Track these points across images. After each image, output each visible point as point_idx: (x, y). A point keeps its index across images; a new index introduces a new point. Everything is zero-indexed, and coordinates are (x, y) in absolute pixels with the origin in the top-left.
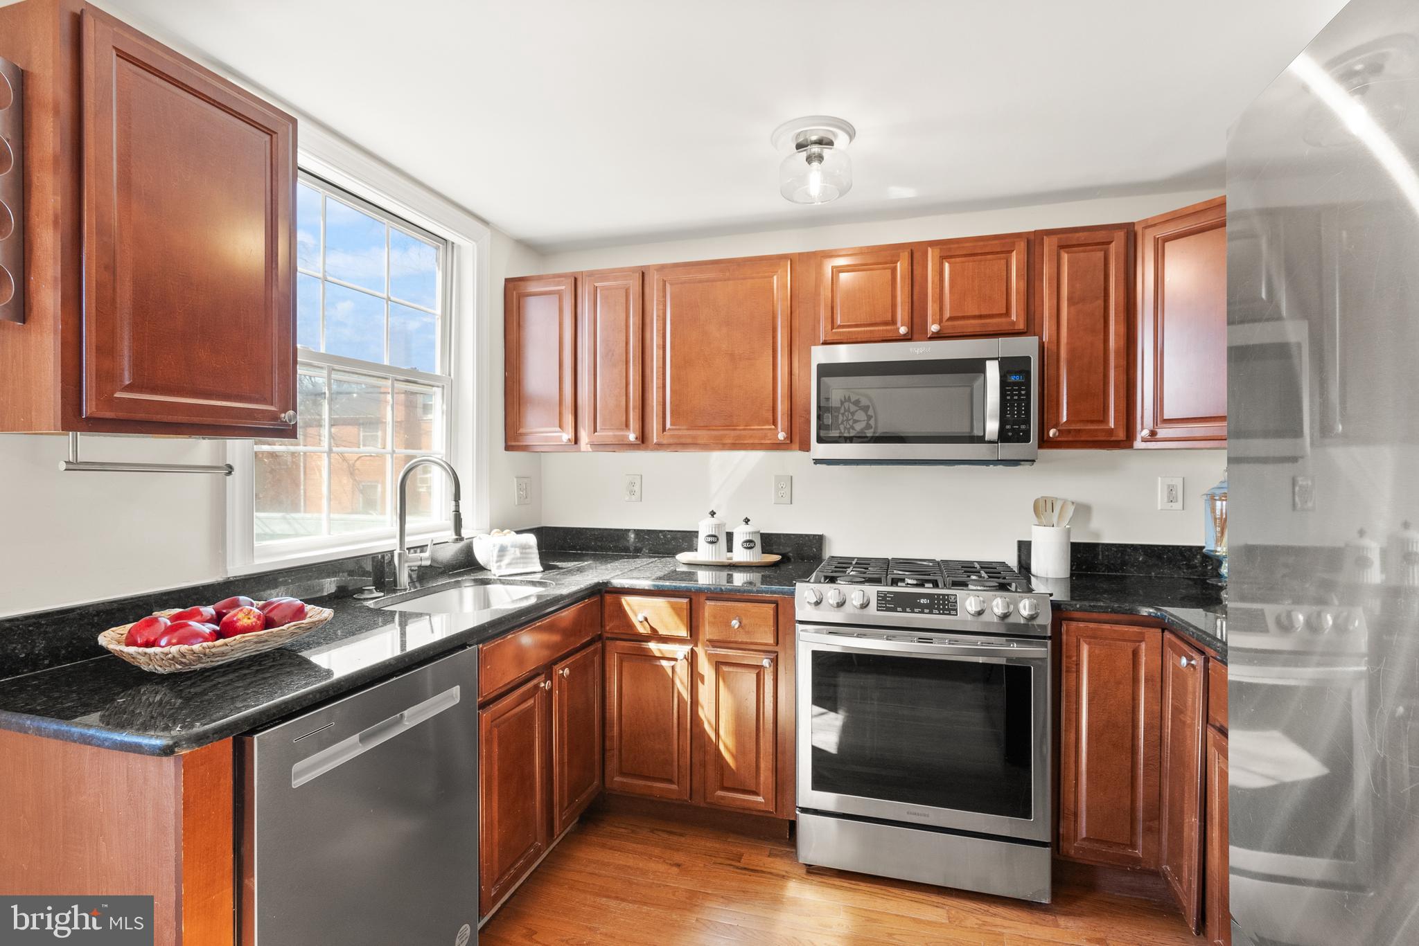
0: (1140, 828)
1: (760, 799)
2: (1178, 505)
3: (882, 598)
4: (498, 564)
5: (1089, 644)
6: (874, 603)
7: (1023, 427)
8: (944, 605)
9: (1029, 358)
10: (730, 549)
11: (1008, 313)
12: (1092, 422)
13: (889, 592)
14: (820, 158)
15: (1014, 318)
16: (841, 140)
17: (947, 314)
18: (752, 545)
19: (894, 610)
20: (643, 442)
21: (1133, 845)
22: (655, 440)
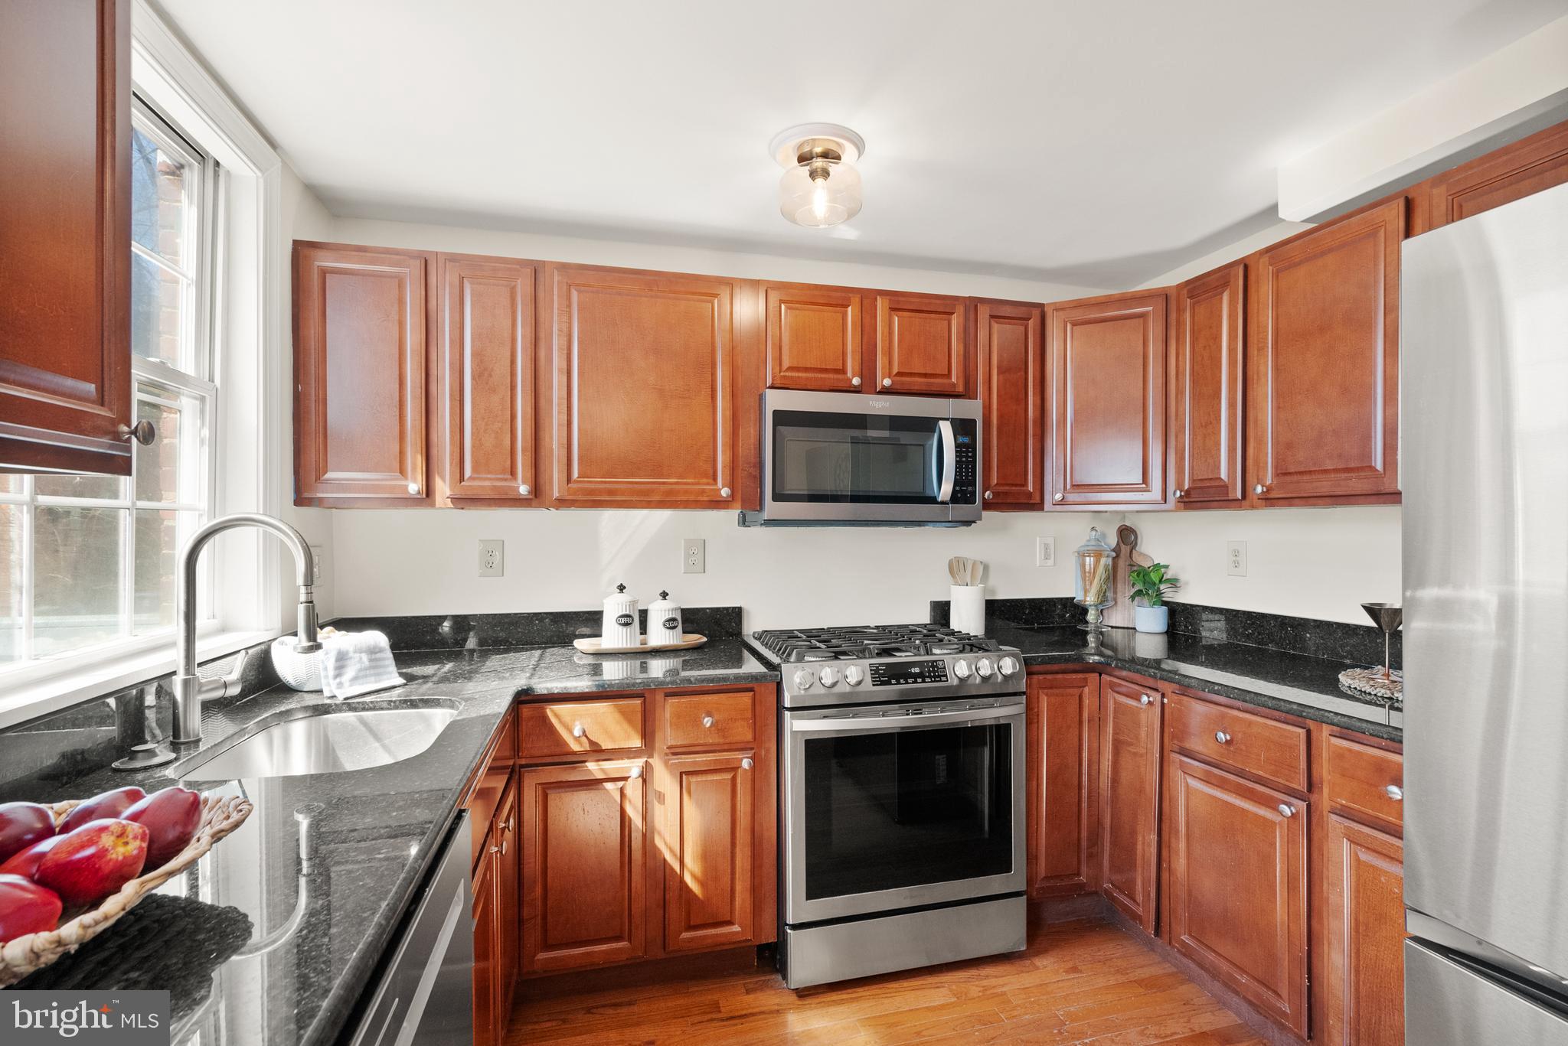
0: (1084, 856)
1: (736, 928)
2: (1050, 562)
3: (875, 671)
4: (338, 680)
5: (1047, 695)
6: (868, 679)
7: (970, 488)
8: (934, 672)
9: (974, 421)
11: (949, 375)
12: (1016, 485)
13: (881, 665)
14: (826, 174)
15: (954, 380)
16: (849, 155)
17: (895, 370)
18: (675, 624)
19: (888, 683)
20: (537, 496)
21: (1078, 874)
22: (556, 494)
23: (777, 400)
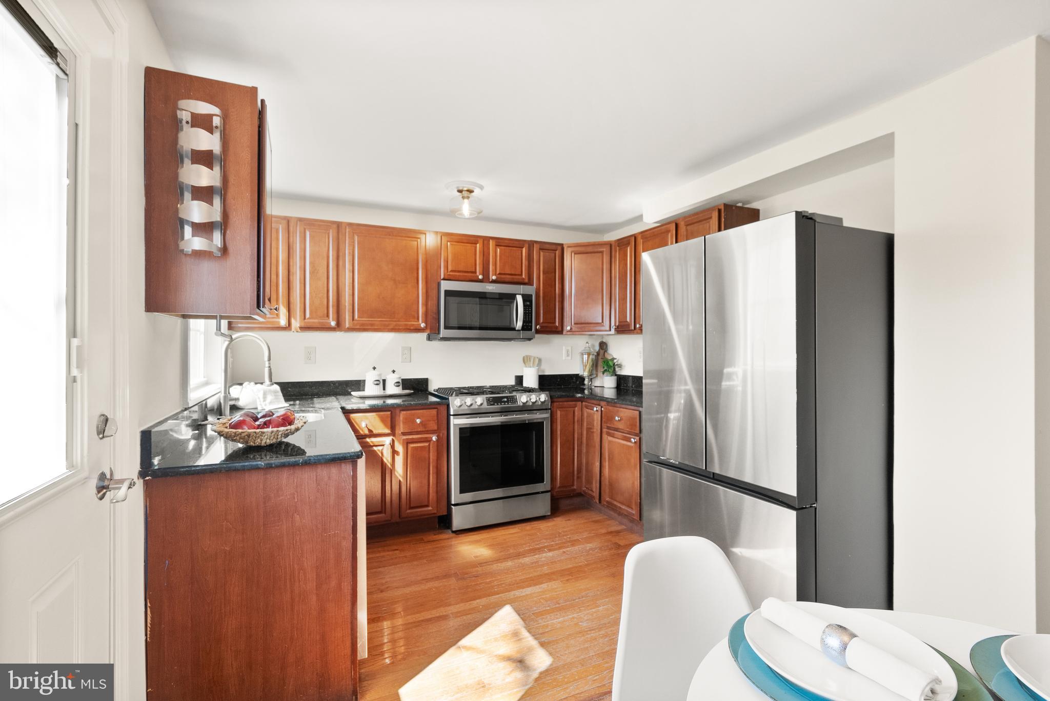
0: (575, 478)
1: (430, 508)
2: (570, 358)
3: (488, 400)
4: (264, 403)
5: (560, 411)
6: (485, 403)
7: (530, 324)
8: (513, 400)
9: (532, 295)
10: (384, 389)
11: (521, 275)
12: (551, 323)
13: (491, 397)
14: (468, 198)
15: (524, 276)
16: (477, 191)
17: (498, 272)
18: (399, 384)
19: (494, 405)
20: (339, 326)
21: (573, 485)
22: (347, 325)
23: (446, 286)
